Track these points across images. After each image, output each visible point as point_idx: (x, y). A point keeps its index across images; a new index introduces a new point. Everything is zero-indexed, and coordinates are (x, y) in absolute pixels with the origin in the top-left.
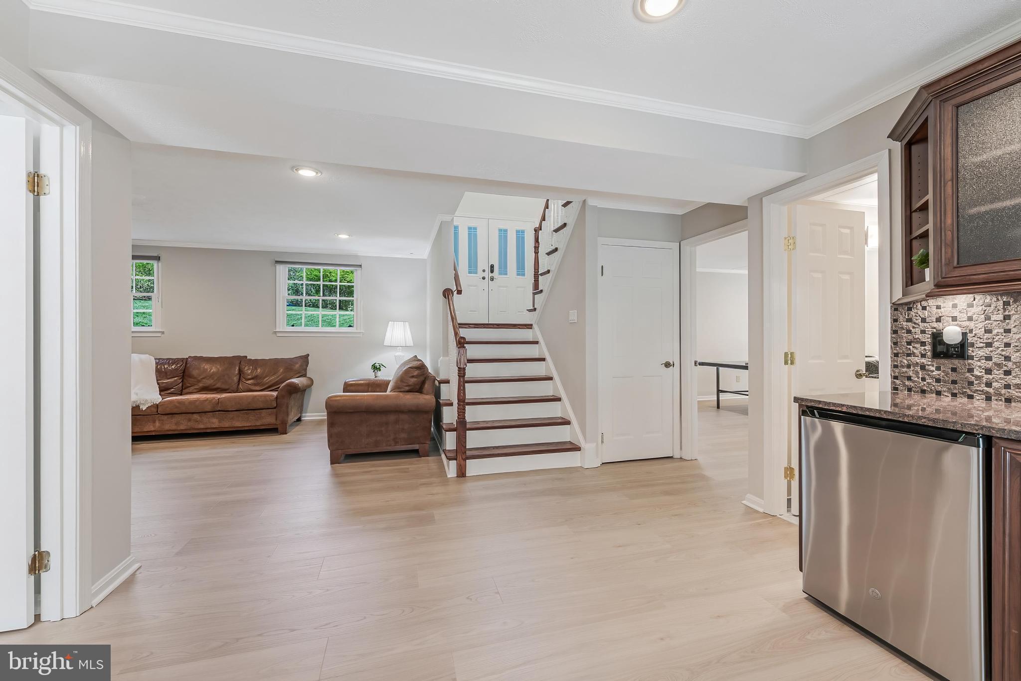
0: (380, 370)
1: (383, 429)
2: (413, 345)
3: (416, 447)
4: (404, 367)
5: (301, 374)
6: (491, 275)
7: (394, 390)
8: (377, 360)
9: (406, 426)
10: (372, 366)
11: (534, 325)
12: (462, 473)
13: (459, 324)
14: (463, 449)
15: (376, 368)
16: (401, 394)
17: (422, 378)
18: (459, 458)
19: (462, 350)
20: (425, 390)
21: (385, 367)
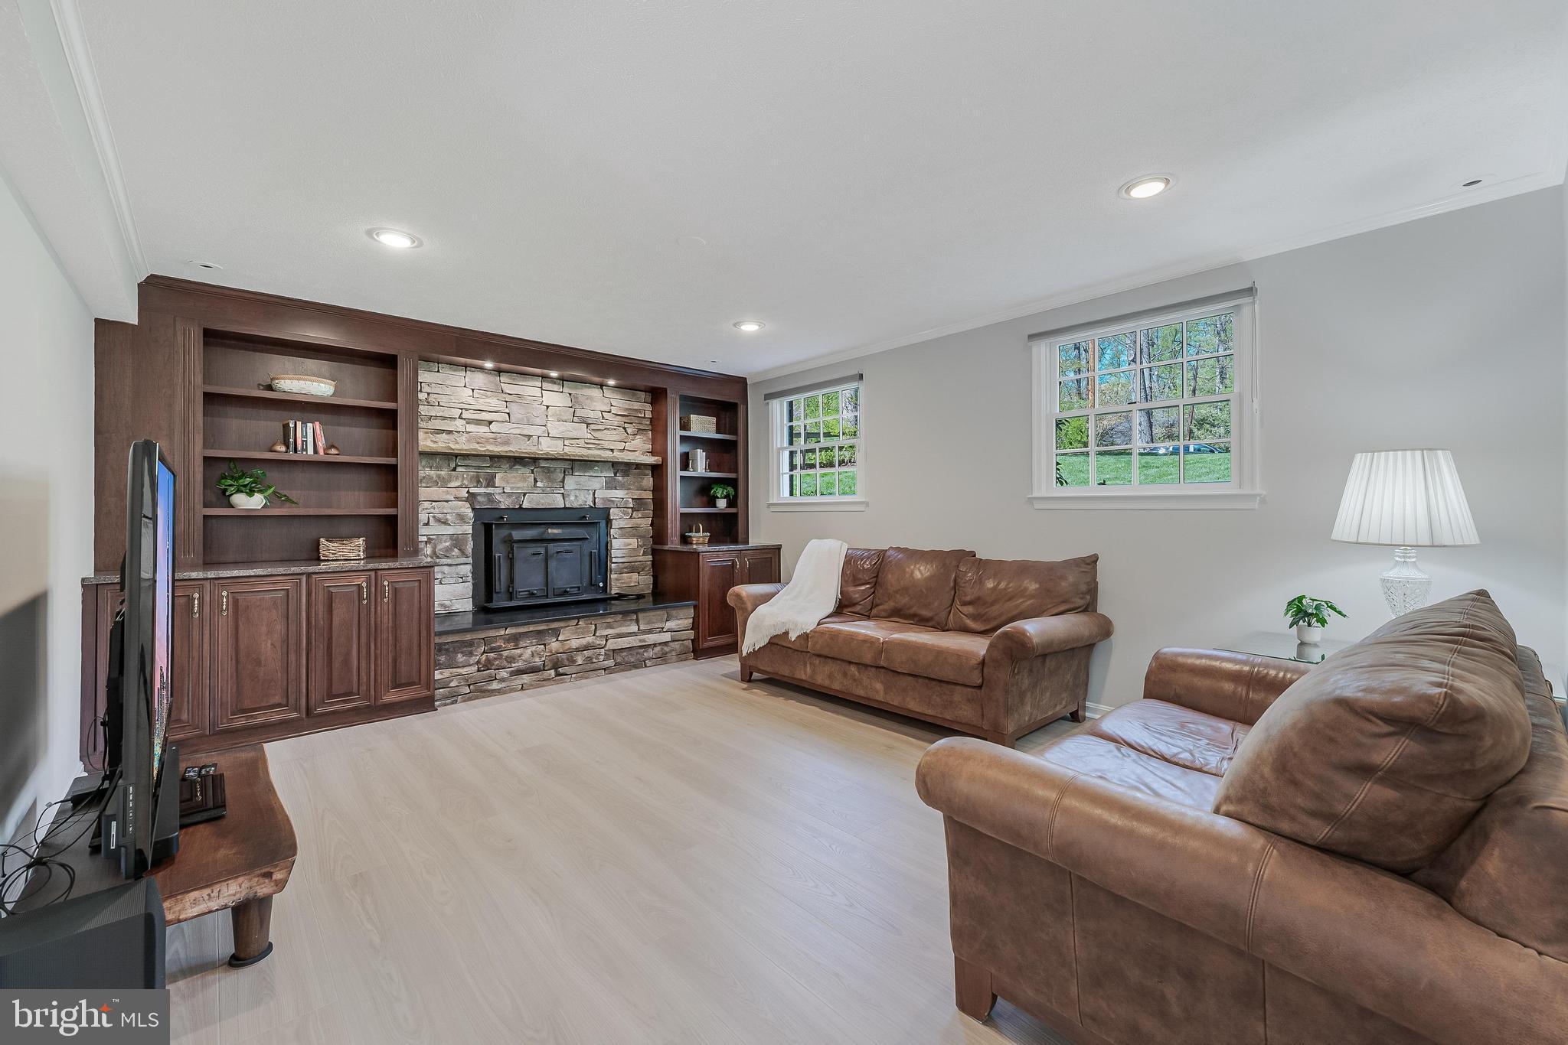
0: (1321, 621)
5: (1072, 606)
10: (1290, 604)
15: (1302, 613)
21: (1340, 613)
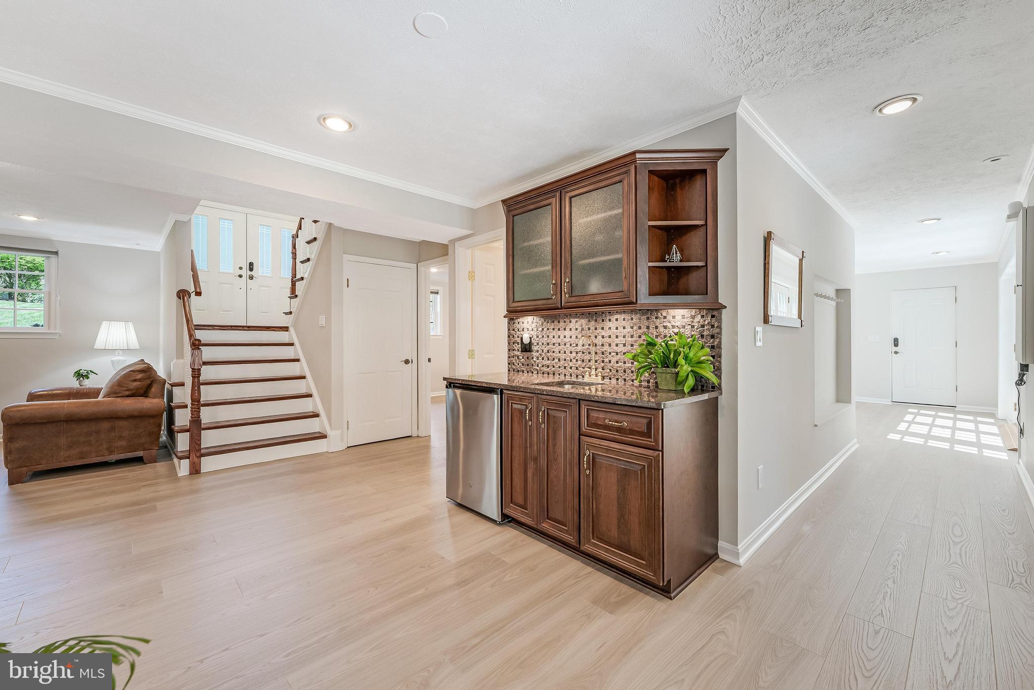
0: (88, 378)
1: (92, 438)
2: (138, 347)
3: (140, 453)
4: (123, 372)
6: (249, 273)
7: (108, 395)
8: (84, 366)
9: (125, 433)
10: (77, 372)
11: (290, 328)
12: (195, 470)
13: (195, 326)
14: (197, 447)
15: (79, 375)
16: (119, 400)
17: (148, 382)
18: (193, 456)
19: (196, 352)
20: (151, 394)
21: (95, 374)
